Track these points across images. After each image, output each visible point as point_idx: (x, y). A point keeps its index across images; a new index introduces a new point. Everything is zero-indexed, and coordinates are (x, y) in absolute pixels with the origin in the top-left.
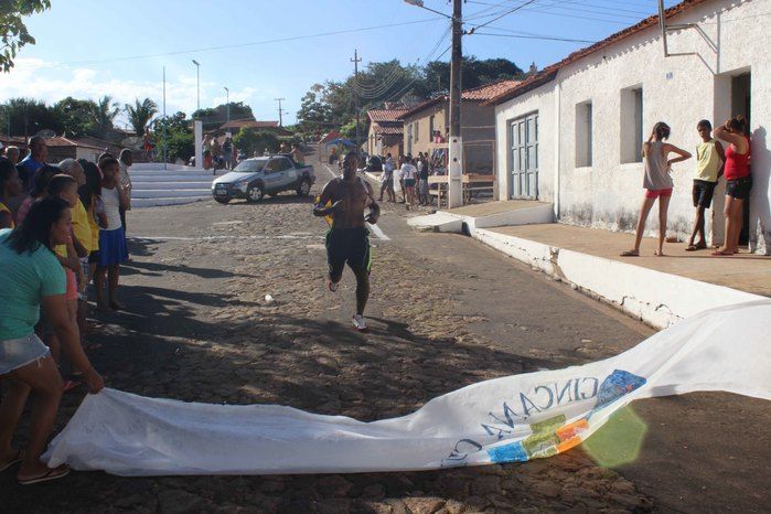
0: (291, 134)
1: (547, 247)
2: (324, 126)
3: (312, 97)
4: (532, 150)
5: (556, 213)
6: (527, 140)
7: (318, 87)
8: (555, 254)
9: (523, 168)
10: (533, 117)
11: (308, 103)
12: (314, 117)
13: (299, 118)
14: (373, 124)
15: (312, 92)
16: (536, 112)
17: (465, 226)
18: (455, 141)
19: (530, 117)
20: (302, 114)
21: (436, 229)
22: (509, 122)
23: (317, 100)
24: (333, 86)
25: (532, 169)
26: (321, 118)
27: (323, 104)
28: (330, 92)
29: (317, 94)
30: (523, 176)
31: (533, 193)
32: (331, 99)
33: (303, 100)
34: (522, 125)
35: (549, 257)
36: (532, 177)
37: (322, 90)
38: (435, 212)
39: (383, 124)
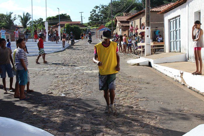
0: (86, 26)
1: (179, 71)
2: (100, 23)
3: (95, 11)
4: (178, 32)
5: (187, 57)
6: (176, 28)
7: (97, 7)
8: (182, 74)
9: (175, 39)
10: (178, 18)
11: (93, 14)
12: (95, 20)
13: (90, 20)
14: (118, 22)
15: (95, 9)
16: (179, 16)
17: (150, 63)
18: (148, 29)
19: (177, 18)
20: (91, 18)
21: (138, 65)
22: (169, 20)
23: (97, 12)
24: (103, 7)
25: (178, 39)
26: (98, 20)
27: (99, 14)
28: (102, 9)
29: (97, 10)
30: (175, 42)
31: (178, 50)
32: (103, 12)
33: (91, 12)
34: (174, 22)
35: (180, 75)
36: (178, 43)
37: (98, 8)
38: (139, 58)
39: (122, 22)
